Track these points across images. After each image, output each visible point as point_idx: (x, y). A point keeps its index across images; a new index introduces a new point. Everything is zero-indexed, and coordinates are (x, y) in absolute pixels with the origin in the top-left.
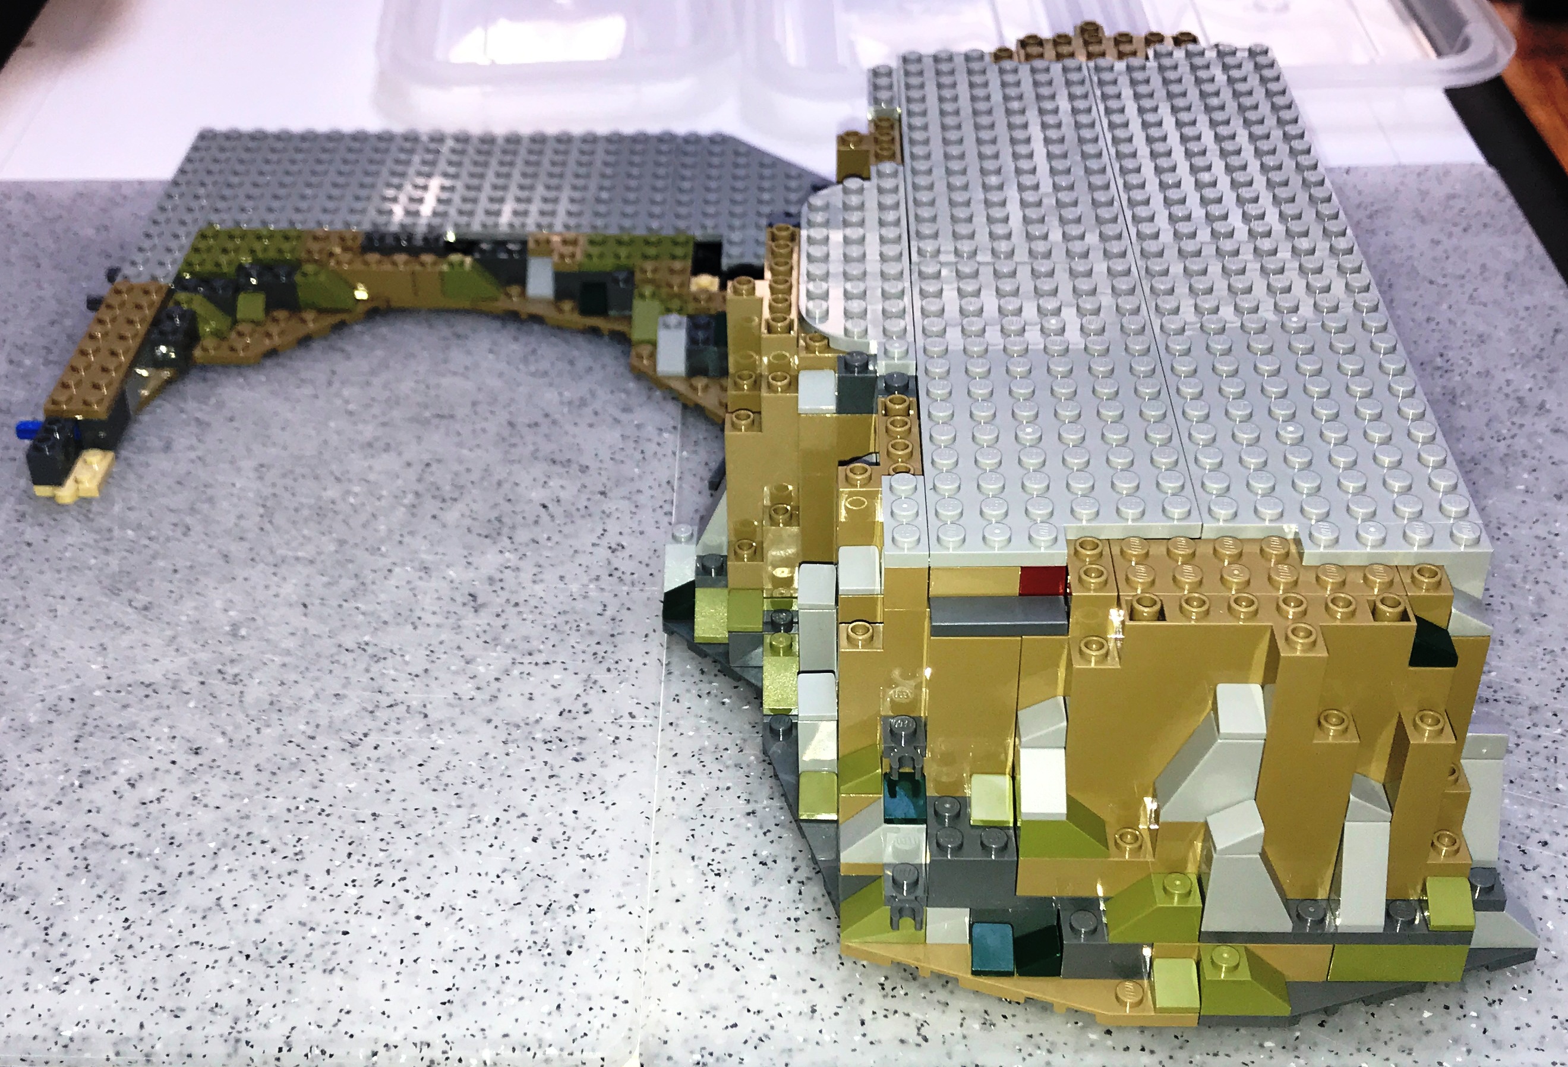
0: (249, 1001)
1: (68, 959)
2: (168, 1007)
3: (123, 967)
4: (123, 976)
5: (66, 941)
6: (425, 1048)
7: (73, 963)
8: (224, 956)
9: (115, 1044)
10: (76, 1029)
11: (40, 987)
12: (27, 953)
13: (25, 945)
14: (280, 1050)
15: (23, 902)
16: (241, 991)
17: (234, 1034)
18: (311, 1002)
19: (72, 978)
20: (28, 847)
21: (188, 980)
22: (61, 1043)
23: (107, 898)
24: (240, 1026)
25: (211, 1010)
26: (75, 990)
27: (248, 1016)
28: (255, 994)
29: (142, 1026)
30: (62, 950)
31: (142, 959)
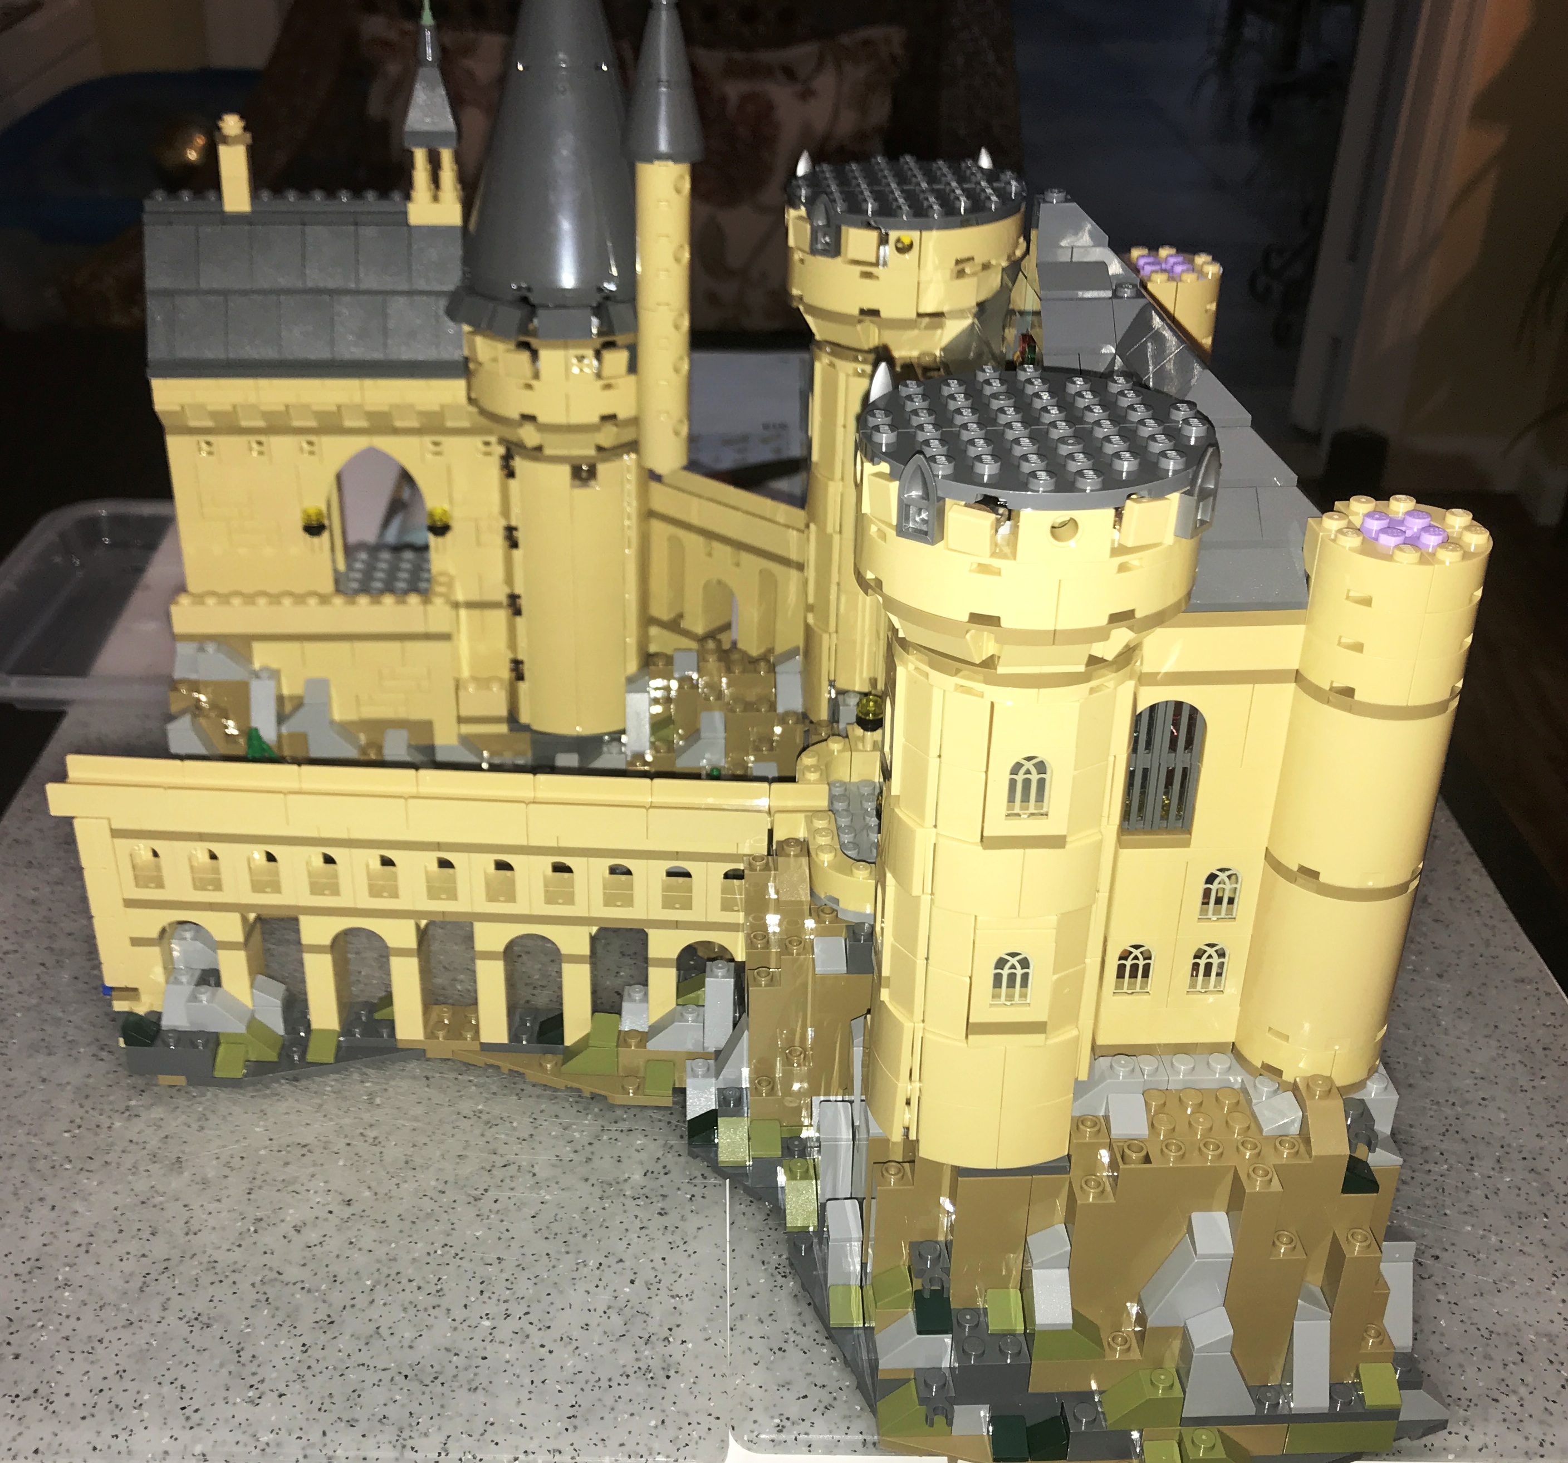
0: (411, 1413)
1: (258, 1378)
2: (345, 1419)
3: (305, 1384)
4: (304, 1392)
5: (256, 1362)
6: (557, 1454)
7: (262, 1381)
8: (386, 1376)
9: (303, 1449)
10: (271, 1436)
11: (238, 1400)
12: (224, 1371)
13: (222, 1365)
14: (440, 1454)
15: (217, 1329)
16: (403, 1406)
17: (401, 1440)
18: (461, 1415)
19: (263, 1393)
20: (217, 1283)
21: (359, 1396)
22: (260, 1447)
23: (286, 1327)
24: (406, 1434)
25: (380, 1421)
26: (268, 1403)
27: (411, 1425)
28: (414, 1407)
29: (324, 1434)
30: (254, 1370)
31: (319, 1377)
